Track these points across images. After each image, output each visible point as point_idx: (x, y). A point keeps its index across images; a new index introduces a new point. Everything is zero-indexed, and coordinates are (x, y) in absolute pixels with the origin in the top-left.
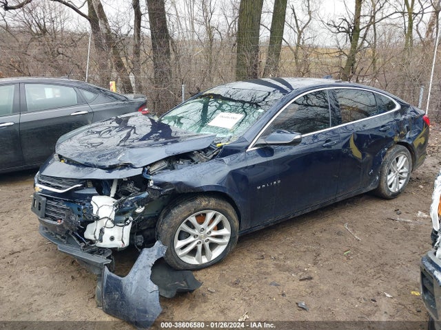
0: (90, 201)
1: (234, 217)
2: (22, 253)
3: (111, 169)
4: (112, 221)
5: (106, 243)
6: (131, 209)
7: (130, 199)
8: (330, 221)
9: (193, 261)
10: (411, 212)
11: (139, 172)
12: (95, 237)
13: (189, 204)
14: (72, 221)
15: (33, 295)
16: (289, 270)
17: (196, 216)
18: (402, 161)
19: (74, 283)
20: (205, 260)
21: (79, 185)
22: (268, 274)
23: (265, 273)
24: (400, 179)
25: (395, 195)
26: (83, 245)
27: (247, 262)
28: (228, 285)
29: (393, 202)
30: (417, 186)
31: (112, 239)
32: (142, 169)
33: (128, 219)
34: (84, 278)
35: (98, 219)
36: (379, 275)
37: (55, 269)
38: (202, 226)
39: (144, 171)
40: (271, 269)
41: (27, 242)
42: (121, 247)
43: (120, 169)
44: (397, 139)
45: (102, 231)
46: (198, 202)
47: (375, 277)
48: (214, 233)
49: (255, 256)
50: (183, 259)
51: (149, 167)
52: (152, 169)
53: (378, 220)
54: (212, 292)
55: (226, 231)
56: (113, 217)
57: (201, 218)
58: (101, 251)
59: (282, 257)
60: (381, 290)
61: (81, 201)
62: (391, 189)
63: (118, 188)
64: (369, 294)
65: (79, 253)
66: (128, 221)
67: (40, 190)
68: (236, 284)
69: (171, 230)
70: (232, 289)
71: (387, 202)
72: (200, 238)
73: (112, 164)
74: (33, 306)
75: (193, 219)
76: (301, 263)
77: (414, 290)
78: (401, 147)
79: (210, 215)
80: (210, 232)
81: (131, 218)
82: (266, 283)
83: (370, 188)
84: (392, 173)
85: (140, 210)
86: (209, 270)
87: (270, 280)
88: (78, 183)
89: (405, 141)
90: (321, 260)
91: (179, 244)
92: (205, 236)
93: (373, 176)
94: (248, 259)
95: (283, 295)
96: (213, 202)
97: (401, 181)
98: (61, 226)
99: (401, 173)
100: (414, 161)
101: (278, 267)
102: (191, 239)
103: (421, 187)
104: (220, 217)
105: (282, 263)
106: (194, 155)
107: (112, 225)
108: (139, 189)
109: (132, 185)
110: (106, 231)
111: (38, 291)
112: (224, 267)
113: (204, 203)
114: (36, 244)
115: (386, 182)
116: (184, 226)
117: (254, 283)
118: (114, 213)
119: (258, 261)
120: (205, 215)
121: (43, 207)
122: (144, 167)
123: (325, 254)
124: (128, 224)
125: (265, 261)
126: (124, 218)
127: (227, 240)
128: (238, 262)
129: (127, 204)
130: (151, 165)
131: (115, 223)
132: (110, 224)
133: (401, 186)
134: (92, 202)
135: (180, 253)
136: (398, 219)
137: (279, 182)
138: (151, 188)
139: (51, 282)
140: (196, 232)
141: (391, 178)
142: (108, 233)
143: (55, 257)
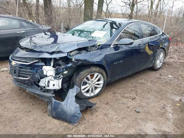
0: (42, 68)
1: (105, 76)
2: (4, 95)
3: (52, 53)
4: (54, 77)
5: (51, 87)
6: (62, 72)
7: (62, 67)
8: (136, 79)
9: (88, 95)
10: (166, 75)
11: (65, 55)
12: (45, 85)
13: (88, 70)
14: (35, 77)
15: (15, 113)
16: (127, 98)
17: (90, 75)
18: (162, 55)
19: (34, 107)
20: (92, 95)
21: (37, 61)
22: (119, 99)
23: (117, 99)
24: (160, 62)
25: (159, 69)
26: (40, 88)
27: (109, 96)
28: (104, 104)
29: (158, 72)
30: (165, 66)
31: (54, 85)
32: (67, 53)
33: (60, 76)
34: (38, 104)
35: (46, 76)
36: (162, 99)
37: (23, 101)
38: (92, 80)
39: (68, 55)
40: (120, 97)
41: (5, 90)
42: (58, 89)
43: (57, 54)
44: (161, 46)
45: (49, 82)
46: (92, 69)
47: (161, 99)
48: (97, 83)
49: (111, 93)
50: (84, 94)
51: (70, 53)
52: (71, 54)
53: (155, 78)
54: (98, 107)
55: (101, 82)
56: (54, 76)
57: (92, 76)
58: (48, 91)
59: (122, 93)
60: (166, 104)
61: (37, 68)
62: (157, 66)
63: (54, 63)
64: (161, 106)
65: (38, 92)
66: (60, 77)
67: (15, 64)
68: (107, 104)
69: (80, 81)
70: (106, 106)
71: (156, 72)
72: (91, 85)
73: (53, 51)
74: (17, 117)
75: (89, 76)
76: (131, 95)
77: (177, 104)
78: (162, 49)
79: (96, 75)
80: (95, 82)
81: (62, 76)
82: (119, 103)
83: (151, 66)
84: (158, 60)
85: (66, 72)
86: (94, 99)
87: (121, 102)
88: (36, 60)
89: (163, 47)
90: (138, 93)
91: (83, 87)
92: (93, 84)
93: (152, 61)
94: (109, 94)
95: (128, 107)
96: (98, 69)
97: (161, 63)
98: (29, 80)
99: (161, 60)
100: (166, 55)
101: (122, 97)
102: (87, 85)
103: (167, 66)
104: (100, 75)
105: (123, 95)
106: (88, 48)
107: (54, 79)
108: (65, 63)
109: (61, 61)
110: (51, 82)
111: (17, 110)
112: (100, 98)
113: (94, 69)
114: (9, 91)
115: (156, 64)
116: (85, 80)
117: (114, 103)
118: (54, 73)
119: (113, 95)
120: (94, 75)
121: (17, 72)
122: (68, 53)
123: (139, 91)
124: (61, 79)
125: (116, 95)
126: (58, 76)
127: (101, 86)
128: (105, 95)
129: (60, 69)
130: (71, 52)
131: (55, 78)
132: (53, 78)
133: (160, 65)
134: (43, 69)
135: (83, 92)
136: (162, 78)
137: (122, 61)
138: (73, 62)
139: (23, 107)
140: (90, 82)
141: (158, 62)
142: (52, 83)
143: (21, 96)
